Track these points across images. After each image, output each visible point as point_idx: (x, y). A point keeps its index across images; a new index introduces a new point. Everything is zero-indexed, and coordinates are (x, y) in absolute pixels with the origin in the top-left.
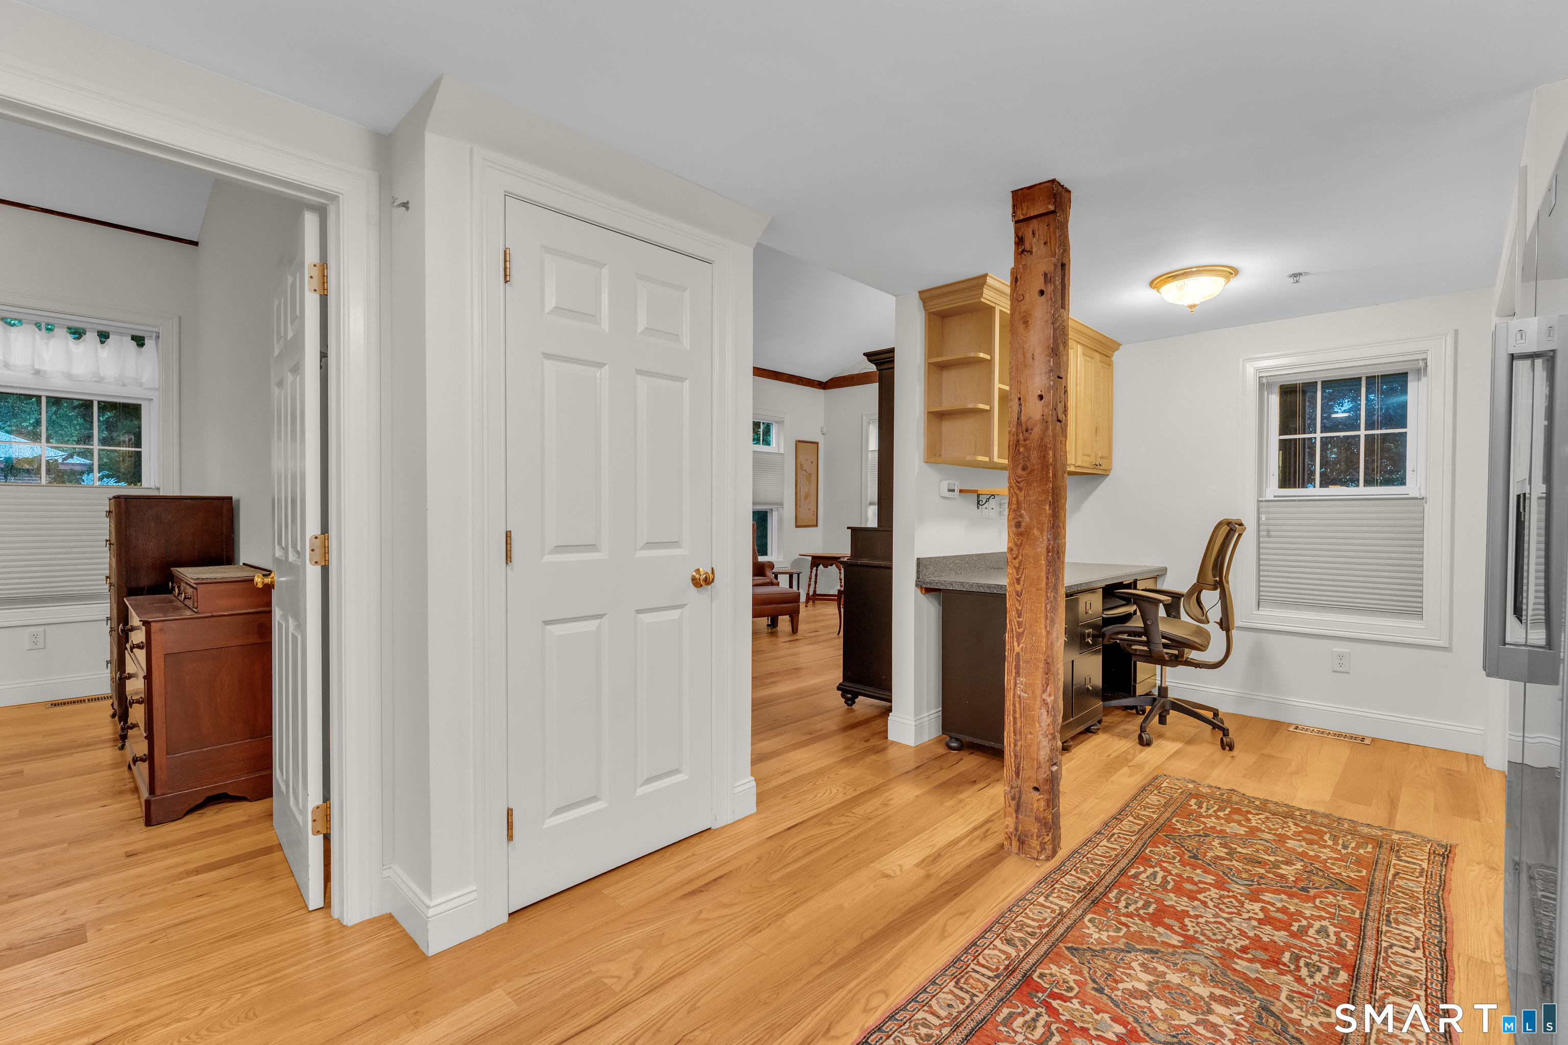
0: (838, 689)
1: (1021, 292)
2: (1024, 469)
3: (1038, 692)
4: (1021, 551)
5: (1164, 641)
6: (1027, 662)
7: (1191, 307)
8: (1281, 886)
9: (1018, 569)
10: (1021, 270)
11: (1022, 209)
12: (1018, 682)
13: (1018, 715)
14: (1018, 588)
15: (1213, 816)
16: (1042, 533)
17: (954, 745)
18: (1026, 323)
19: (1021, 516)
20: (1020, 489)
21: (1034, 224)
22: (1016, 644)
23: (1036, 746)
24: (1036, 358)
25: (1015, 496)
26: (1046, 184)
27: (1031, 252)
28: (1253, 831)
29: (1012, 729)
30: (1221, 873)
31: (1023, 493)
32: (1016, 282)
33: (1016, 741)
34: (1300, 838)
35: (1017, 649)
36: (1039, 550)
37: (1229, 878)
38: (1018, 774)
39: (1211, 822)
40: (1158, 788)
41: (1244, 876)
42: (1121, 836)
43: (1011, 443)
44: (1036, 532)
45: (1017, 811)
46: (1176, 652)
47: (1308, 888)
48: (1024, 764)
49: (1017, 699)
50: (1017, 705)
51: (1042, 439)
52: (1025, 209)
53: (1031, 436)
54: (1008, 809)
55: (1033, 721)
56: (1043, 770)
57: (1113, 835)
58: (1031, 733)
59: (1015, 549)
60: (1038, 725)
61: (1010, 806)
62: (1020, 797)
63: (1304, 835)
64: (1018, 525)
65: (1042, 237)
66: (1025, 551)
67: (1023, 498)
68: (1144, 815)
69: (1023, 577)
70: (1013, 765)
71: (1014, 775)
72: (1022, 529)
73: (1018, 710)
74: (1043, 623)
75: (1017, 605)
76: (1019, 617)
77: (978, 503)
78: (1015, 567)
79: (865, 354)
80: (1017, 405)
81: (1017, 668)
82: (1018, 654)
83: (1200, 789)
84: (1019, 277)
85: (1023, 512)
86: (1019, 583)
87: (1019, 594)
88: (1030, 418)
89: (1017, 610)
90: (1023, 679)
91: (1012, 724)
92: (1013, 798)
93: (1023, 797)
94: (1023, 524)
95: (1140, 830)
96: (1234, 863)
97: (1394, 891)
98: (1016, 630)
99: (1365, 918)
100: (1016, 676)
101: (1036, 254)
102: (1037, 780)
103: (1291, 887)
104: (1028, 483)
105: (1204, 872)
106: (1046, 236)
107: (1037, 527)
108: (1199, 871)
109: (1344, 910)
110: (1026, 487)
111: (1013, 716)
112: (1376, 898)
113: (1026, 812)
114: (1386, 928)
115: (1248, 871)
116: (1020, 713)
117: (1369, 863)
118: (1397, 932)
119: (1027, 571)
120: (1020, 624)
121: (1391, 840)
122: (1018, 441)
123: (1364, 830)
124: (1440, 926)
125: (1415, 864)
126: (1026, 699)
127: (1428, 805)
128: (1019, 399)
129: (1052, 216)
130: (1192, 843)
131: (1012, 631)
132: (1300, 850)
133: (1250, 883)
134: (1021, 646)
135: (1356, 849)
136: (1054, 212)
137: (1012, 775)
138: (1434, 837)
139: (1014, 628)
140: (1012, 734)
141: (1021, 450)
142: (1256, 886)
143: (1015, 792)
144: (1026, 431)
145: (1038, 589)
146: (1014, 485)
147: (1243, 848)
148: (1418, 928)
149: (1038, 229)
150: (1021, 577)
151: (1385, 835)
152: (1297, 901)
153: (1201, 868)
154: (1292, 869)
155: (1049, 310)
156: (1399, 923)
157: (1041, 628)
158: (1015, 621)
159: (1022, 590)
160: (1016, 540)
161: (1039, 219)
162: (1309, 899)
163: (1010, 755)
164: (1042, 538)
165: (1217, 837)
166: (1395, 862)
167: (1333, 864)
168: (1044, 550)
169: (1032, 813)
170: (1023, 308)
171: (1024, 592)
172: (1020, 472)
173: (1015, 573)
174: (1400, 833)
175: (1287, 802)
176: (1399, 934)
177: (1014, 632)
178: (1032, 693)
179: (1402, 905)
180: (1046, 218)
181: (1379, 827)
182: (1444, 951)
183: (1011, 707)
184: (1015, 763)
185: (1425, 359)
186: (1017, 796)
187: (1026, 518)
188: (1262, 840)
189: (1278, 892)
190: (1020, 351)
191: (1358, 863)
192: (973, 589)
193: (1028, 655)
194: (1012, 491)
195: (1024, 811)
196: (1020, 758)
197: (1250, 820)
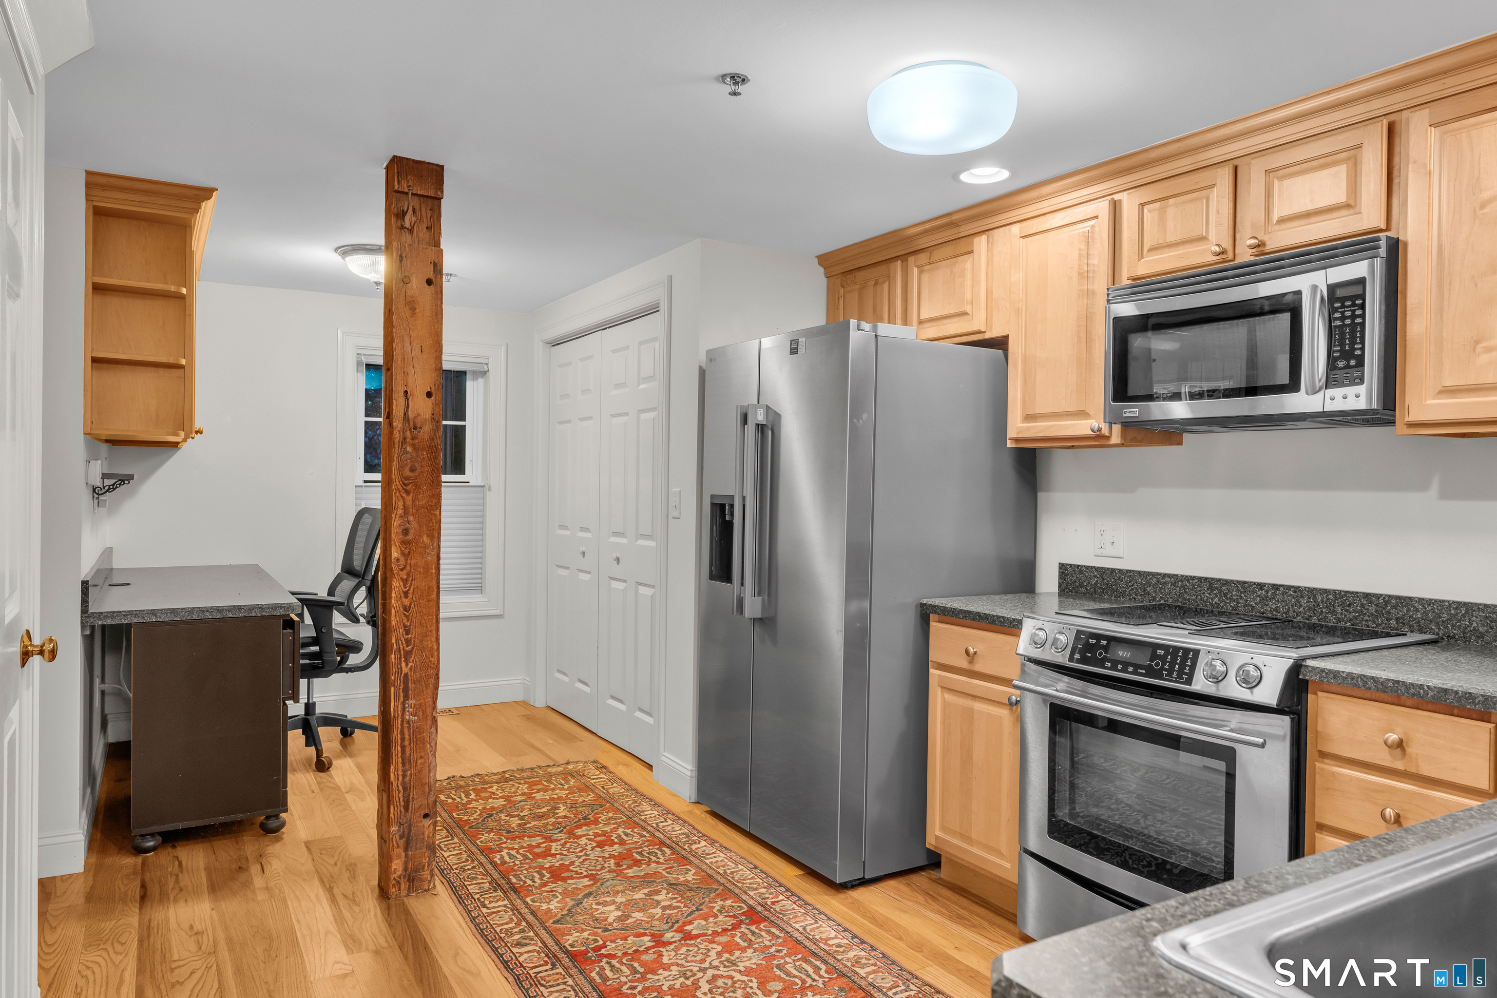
1: (406, 274)
2: (412, 470)
4: (409, 561)
6: (415, 682)
8: (575, 823)
9: (405, 581)
10: (407, 248)
11: (408, 181)
12: (407, 705)
13: (407, 743)
14: (406, 602)
15: (471, 801)
16: (432, 539)
17: (148, 844)
18: (413, 309)
19: (408, 522)
20: (407, 492)
21: (416, 202)
22: (403, 664)
23: (426, 770)
24: (425, 350)
25: (401, 500)
26: (432, 166)
27: (412, 231)
28: (506, 798)
29: (400, 760)
30: (538, 833)
31: (410, 498)
32: (401, 260)
33: (404, 772)
34: (535, 791)
35: (405, 670)
37: (547, 833)
38: (406, 808)
39: (476, 805)
41: (550, 827)
43: (397, 440)
44: (425, 539)
45: (406, 849)
47: (586, 816)
48: (414, 793)
49: (406, 725)
50: (406, 731)
51: (432, 440)
52: (411, 182)
53: (420, 434)
54: (396, 851)
55: (424, 743)
56: (433, 792)
58: (421, 757)
59: (402, 559)
60: (429, 746)
61: (398, 847)
62: (409, 832)
63: (534, 788)
64: (405, 532)
65: (423, 220)
66: (413, 561)
67: (411, 503)
69: (412, 589)
70: (401, 799)
71: (403, 810)
72: (410, 537)
73: (407, 737)
74: (434, 636)
75: (405, 621)
76: (407, 634)
78: (402, 579)
80: (404, 398)
81: (406, 690)
82: (406, 675)
84: (404, 255)
85: (411, 518)
86: (406, 597)
87: (406, 609)
88: (419, 415)
89: (405, 626)
90: (412, 702)
91: (400, 754)
92: (402, 837)
93: (414, 829)
94: (412, 531)
96: (533, 823)
97: (616, 797)
98: (403, 649)
99: (628, 817)
100: (404, 700)
101: (418, 236)
102: (428, 805)
103: (579, 820)
104: (417, 486)
105: (529, 837)
106: (429, 221)
107: (427, 534)
108: (526, 839)
109: (616, 819)
110: (414, 490)
111: (401, 745)
112: (616, 805)
113: (416, 845)
114: (643, 818)
115: (547, 824)
116: (410, 740)
117: (587, 788)
118: (648, 816)
119: (415, 583)
120: (408, 642)
121: (571, 770)
122: (405, 439)
123: (552, 770)
124: (656, 804)
125: (601, 778)
126: (416, 722)
127: (551, 742)
128: (406, 392)
129: (436, 202)
130: (491, 824)
131: (400, 651)
132: (547, 797)
133: (559, 830)
134: (409, 666)
135: (567, 783)
136: (440, 199)
137: (400, 811)
138: (583, 759)
139: (402, 647)
140: (400, 765)
141: (409, 449)
142: (565, 830)
143: (404, 829)
144: (414, 429)
145: (429, 601)
146: (401, 488)
147: (521, 812)
148: (651, 810)
149: (420, 210)
150: (409, 590)
151: (564, 768)
152: (593, 826)
153: (524, 836)
154: (562, 810)
155: (439, 304)
156: (643, 812)
157: (432, 642)
158: (402, 639)
159: (410, 604)
160: (403, 549)
161: (422, 198)
162: (596, 822)
163: (398, 790)
164: (433, 545)
165: (497, 813)
166: (592, 781)
167: (574, 797)
168: (435, 558)
169: (423, 842)
170: (409, 293)
171: (412, 606)
172: (407, 473)
173: (402, 586)
174: (568, 763)
175: (491, 772)
176: (651, 817)
177: (402, 652)
178: (423, 713)
179: (630, 802)
180: (429, 201)
181: (554, 765)
182: (673, 814)
183: (399, 736)
184: (403, 796)
185: (487, 364)
186: (406, 833)
187: (414, 524)
188: (521, 802)
189: (579, 827)
190: (407, 339)
191: (580, 790)
192: (194, 617)
193: (418, 674)
194: (398, 494)
195: (414, 844)
196: (410, 788)
197: (493, 793)
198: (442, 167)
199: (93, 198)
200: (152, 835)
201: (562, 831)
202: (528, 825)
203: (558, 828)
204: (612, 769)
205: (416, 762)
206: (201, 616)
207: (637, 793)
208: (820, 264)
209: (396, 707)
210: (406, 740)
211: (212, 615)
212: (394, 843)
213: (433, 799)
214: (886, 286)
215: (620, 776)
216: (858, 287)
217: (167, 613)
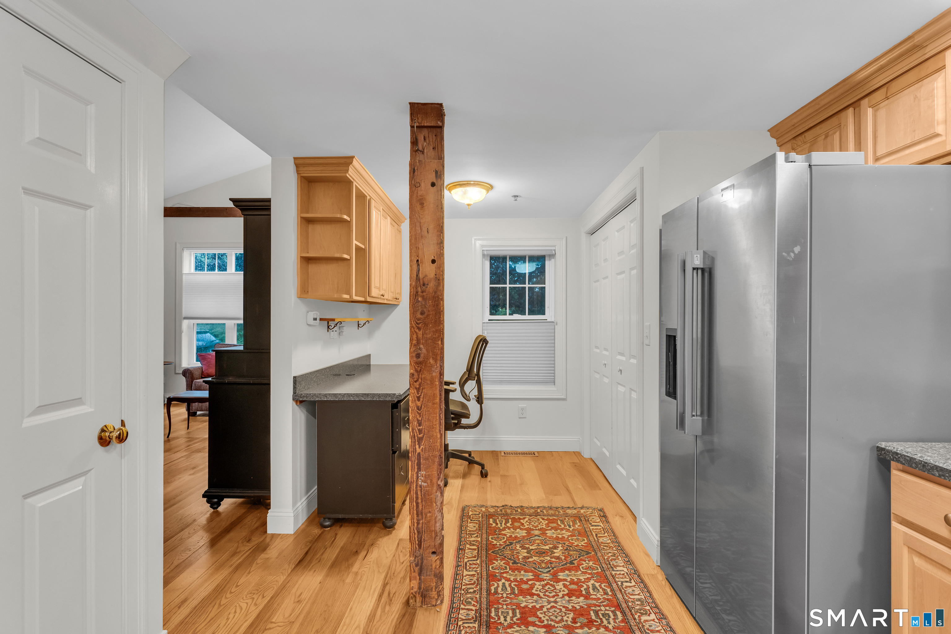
0: (204, 496)
1: (418, 181)
2: (422, 313)
3: (435, 480)
4: (420, 376)
5: (452, 416)
6: (426, 459)
7: (468, 205)
8: (562, 565)
9: (418, 390)
10: (418, 164)
11: (418, 119)
12: (420, 475)
13: (420, 501)
14: (419, 404)
15: (506, 528)
16: (436, 361)
17: (327, 523)
18: (422, 204)
19: (420, 349)
20: (419, 329)
21: (425, 132)
22: (417, 446)
23: (434, 521)
24: (430, 231)
25: (415, 334)
26: (436, 105)
27: (423, 152)
28: (529, 530)
29: (415, 512)
30: (533, 569)
31: (421, 332)
32: (414, 172)
33: (418, 520)
34: (550, 528)
35: (418, 450)
36: (434, 374)
37: (538, 571)
38: (420, 546)
39: (507, 532)
40: (469, 517)
41: (543, 565)
42: (471, 562)
43: (412, 293)
44: (432, 361)
45: (420, 574)
46: (456, 422)
47: (572, 561)
48: (425, 536)
49: (419, 488)
50: (419, 493)
51: (435, 292)
52: (420, 119)
53: (427, 289)
54: (413, 574)
55: (432, 503)
56: (439, 537)
57: (466, 564)
58: (430, 512)
59: (416, 374)
60: (435, 504)
61: (414, 572)
62: (422, 563)
63: (550, 525)
64: (418, 356)
65: (431, 143)
66: (423, 376)
67: (421, 336)
68: (474, 541)
69: (422, 395)
70: (416, 539)
71: (417, 547)
72: (421, 359)
73: (420, 496)
74: (438, 428)
75: (418, 417)
76: (419, 426)
77: (328, 327)
78: (416, 388)
79: (231, 199)
80: (416, 265)
81: (419, 465)
82: (419, 454)
83: (489, 510)
84: (416, 168)
85: (422, 346)
86: (419, 400)
87: (419, 408)
88: (426, 276)
89: (418, 420)
90: (423, 473)
91: (415, 508)
92: (417, 565)
93: (425, 561)
94: (422, 355)
95: (478, 553)
96: (534, 558)
97: (602, 547)
98: (417, 436)
99: (603, 570)
100: (418, 471)
101: (427, 155)
102: (435, 546)
103: (566, 564)
104: (426, 325)
105: (525, 572)
106: (434, 143)
107: (433, 357)
108: (522, 572)
109: (593, 569)
110: (424, 327)
111: (416, 502)
112: (599, 554)
113: (427, 573)
114: (613, 573)
115: (543, 561)
116: (422, 499)
117: (584, 533)
118: (618, 573)
119: (425, 391)
120: (420, 431)
121: (582, 514)
122: (417, 292)
123: (569, 511)
124: (629, 561)
125: (598, 526)
126: (426, 487)
127: (580, 487)
128: (418, 261)
129: (439, 130)
130: (508, 552)
131: (415, 437)
132: (555, 536)
133: (548, 570)
134: (421, 448)
135: (574, 525)
136: (441, 128)
137: (416, 547)
138: (594, 505)
139: (416, 434)
140: (415, 516)
141: (420, 299)
142: (552, 571)
143: (418, 560)
144: (423, 285)
145: (434, 404)
146: (415, 326)
147: (532, 545)
148: (623, 566)
149: (429, 137)
150: (421, 395)
151: (578, 512)
152: (573, 572)
153: (522, 570)
154: (559, 551)
155: (439, 198)
156: (616, 567)
157: (436, 432)
158: (416, 429)
159: (422, 405)
160: (416, 367)
161: (429, 129)
162: (577, 569)
163: (414, 532)
164: (436, 365)
165: (516, 542)
166: (591, 528)
167: (572, 540)
168: (438, 374)
169: (432, 572)
170: (420, 193)
171: (423, 407)
172: (419, 316)
173: (416, 393)
174: (582, 508)
175: (530, 505)
176: (620, 574)
177: (416, 438)
178: (431, 481)
179: (610, 554)
180: (434, 130)
181: (573, 507)
182: (639, 576)
183: (414, 495)
184: (418, 538)
185: (555, 250)
186: (420, 563)
187: (424, 351)
188: (536, 536)
189: (563, 570)
190: (418, 224)
191: (580, 534)
192: (345, 399)
193: (427, 454)
194: (413, 330)
195: (425, 572)
196: (422, 533)
197: (523, 524)
198: (441, 105)
199: (300, 172)
200: (329, 519)
201: (550, 571)
202: (530, 560)
203: (549, 568)
204: (610, 519)
205: (426, 516)
206: (348, 399)
207: (619, 546)
208: (772, 136)
209: (412, 475)
210: (419, 499)
211: (354, 398)
212: (412, 569)
213: (439, 542)
214: (837, 136)
215: (614, 527)
216: (808, 145)
217: (332, 396)
